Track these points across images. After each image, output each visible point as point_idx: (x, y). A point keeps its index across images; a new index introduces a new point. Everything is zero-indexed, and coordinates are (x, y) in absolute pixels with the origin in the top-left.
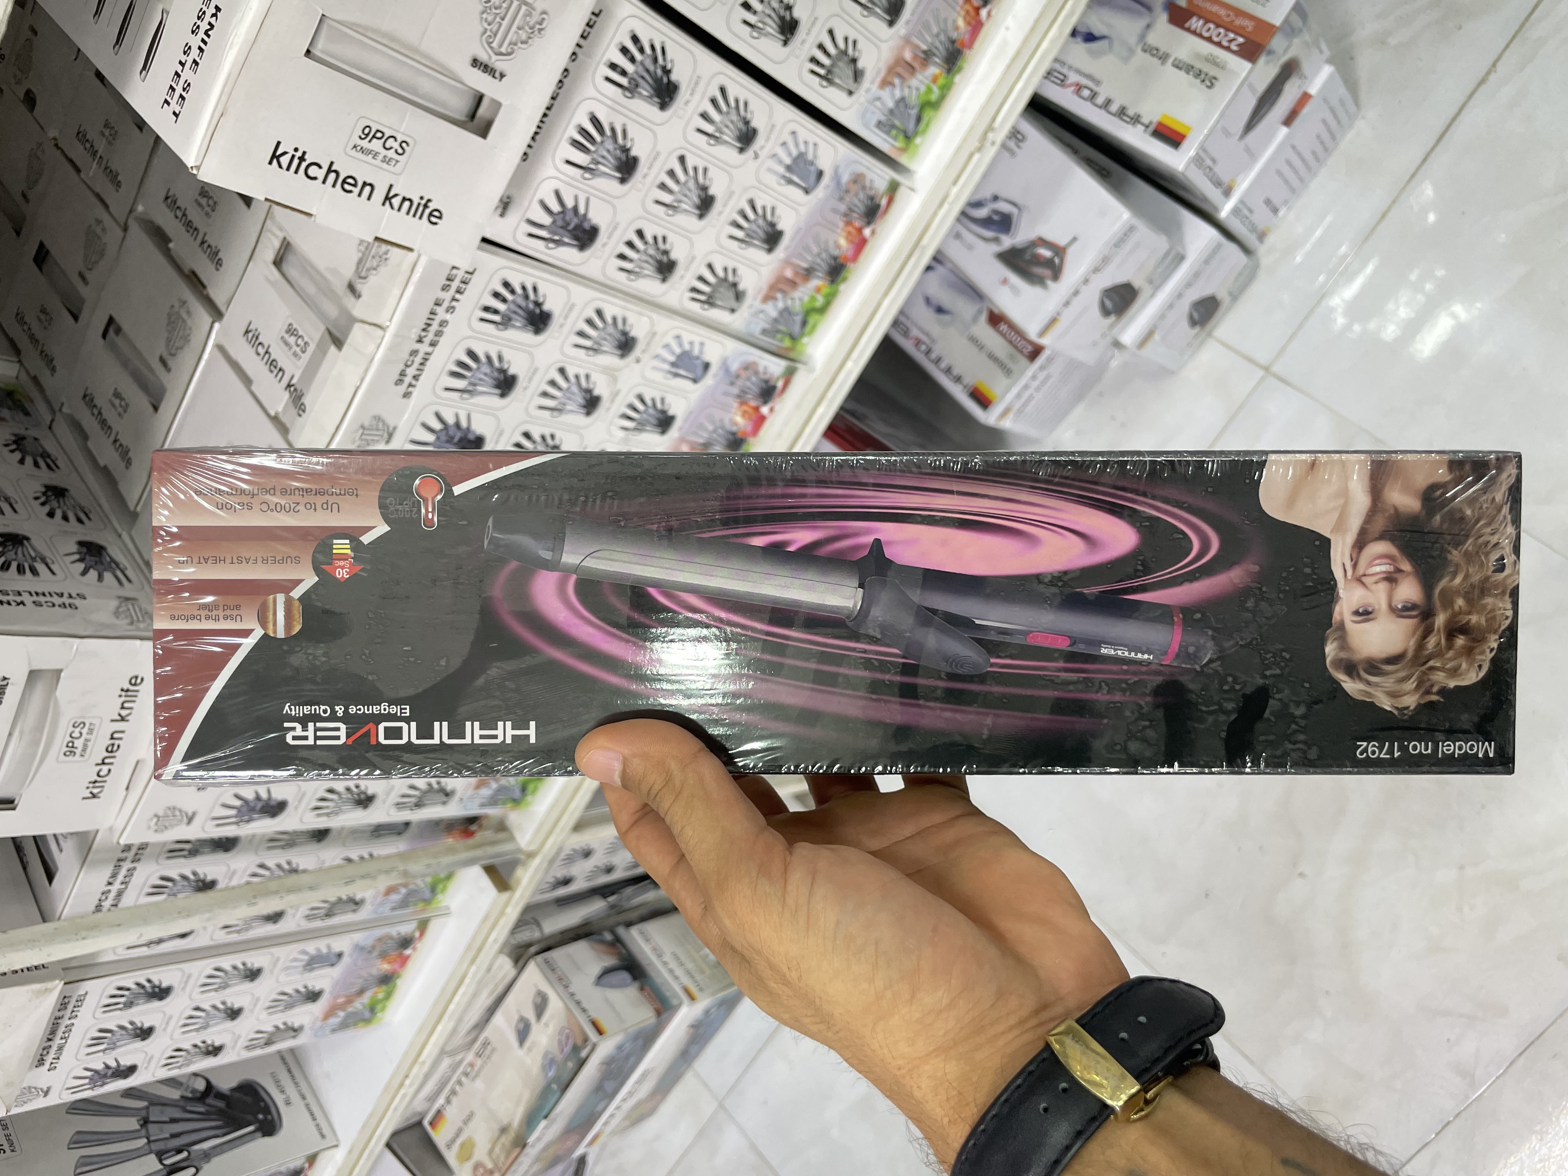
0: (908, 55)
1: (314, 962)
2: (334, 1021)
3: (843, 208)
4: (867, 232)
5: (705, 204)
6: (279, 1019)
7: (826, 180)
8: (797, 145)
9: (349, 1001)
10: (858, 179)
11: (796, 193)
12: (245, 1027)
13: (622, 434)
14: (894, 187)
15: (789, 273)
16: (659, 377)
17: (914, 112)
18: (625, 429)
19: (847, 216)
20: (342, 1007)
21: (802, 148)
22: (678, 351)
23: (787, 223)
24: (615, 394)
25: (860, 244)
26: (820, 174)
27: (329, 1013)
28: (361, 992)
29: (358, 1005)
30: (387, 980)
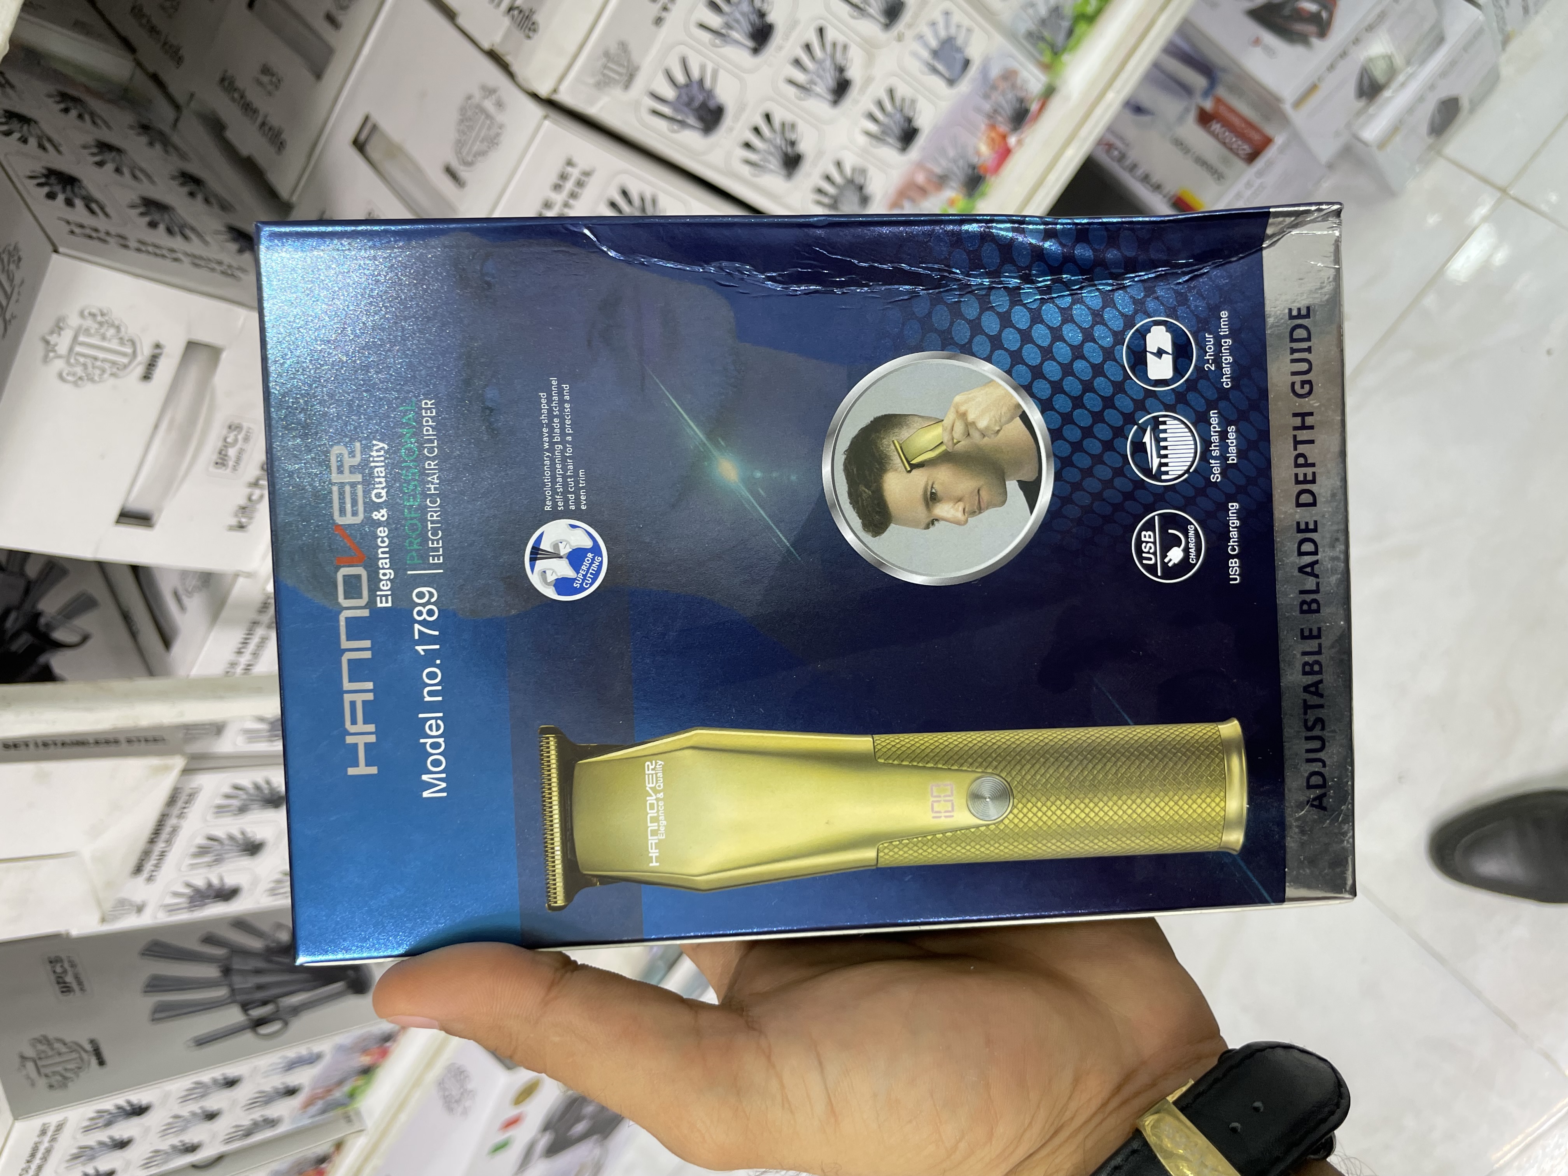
13: (862, 140)
16: (915, 67)
18: (868, 134)
22: (943, 34)
24: (869, 80)
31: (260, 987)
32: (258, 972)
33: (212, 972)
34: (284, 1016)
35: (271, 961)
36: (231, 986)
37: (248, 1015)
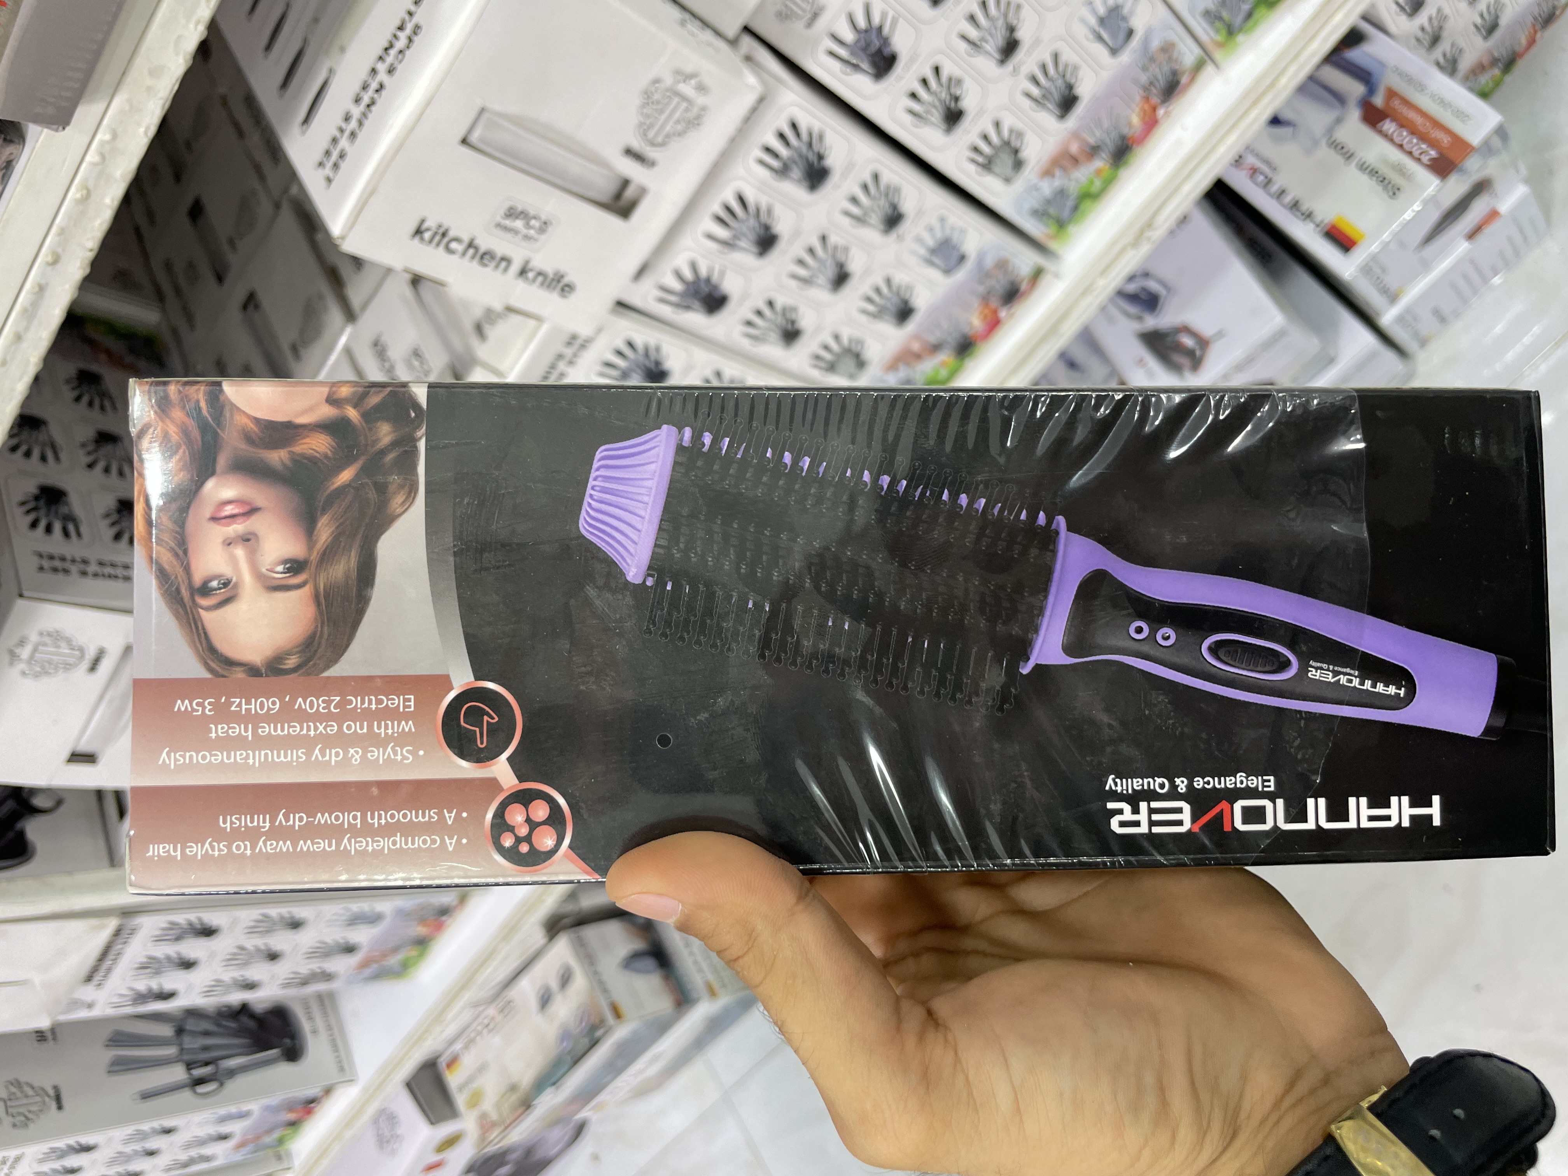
0: (1074, 148)
1: (356, 920)
2: (368, 972)
3: (981, 289)
4: (1003, 313)
5: (841, 278)
6: (315, 966)
7: (969, 264)
8: (943, 227)
9: (384, 956)
10: (1002, 265)
11: (935, 274)
12: (282, 970)
14: (1038, 274)
15: (916, 346)
17: (1070, 203)
19: (985, 299)
20: (377, 962)
21: (948, 232)
23: (922, 300)
25: (993, 324)
26: (962, 258)
27: (364, 964)
28: (395, 950)
29: (393, 961)
30: (422, 943)
31: (205, 1049)
32: (206, 1034)
33: (166, 1031)
34: (220, 1078)
35: (219, 1025)
36: (180, 1045)
37: (191, 1074)
